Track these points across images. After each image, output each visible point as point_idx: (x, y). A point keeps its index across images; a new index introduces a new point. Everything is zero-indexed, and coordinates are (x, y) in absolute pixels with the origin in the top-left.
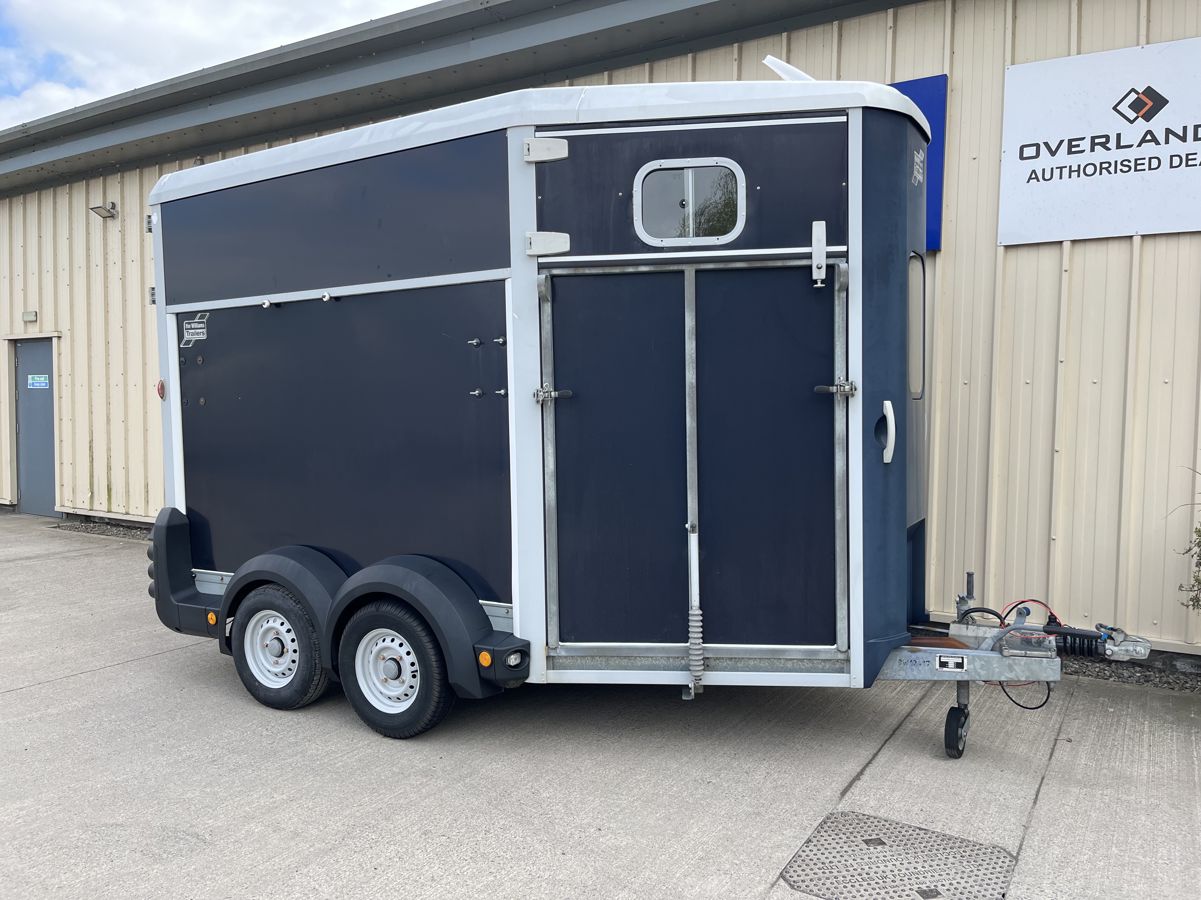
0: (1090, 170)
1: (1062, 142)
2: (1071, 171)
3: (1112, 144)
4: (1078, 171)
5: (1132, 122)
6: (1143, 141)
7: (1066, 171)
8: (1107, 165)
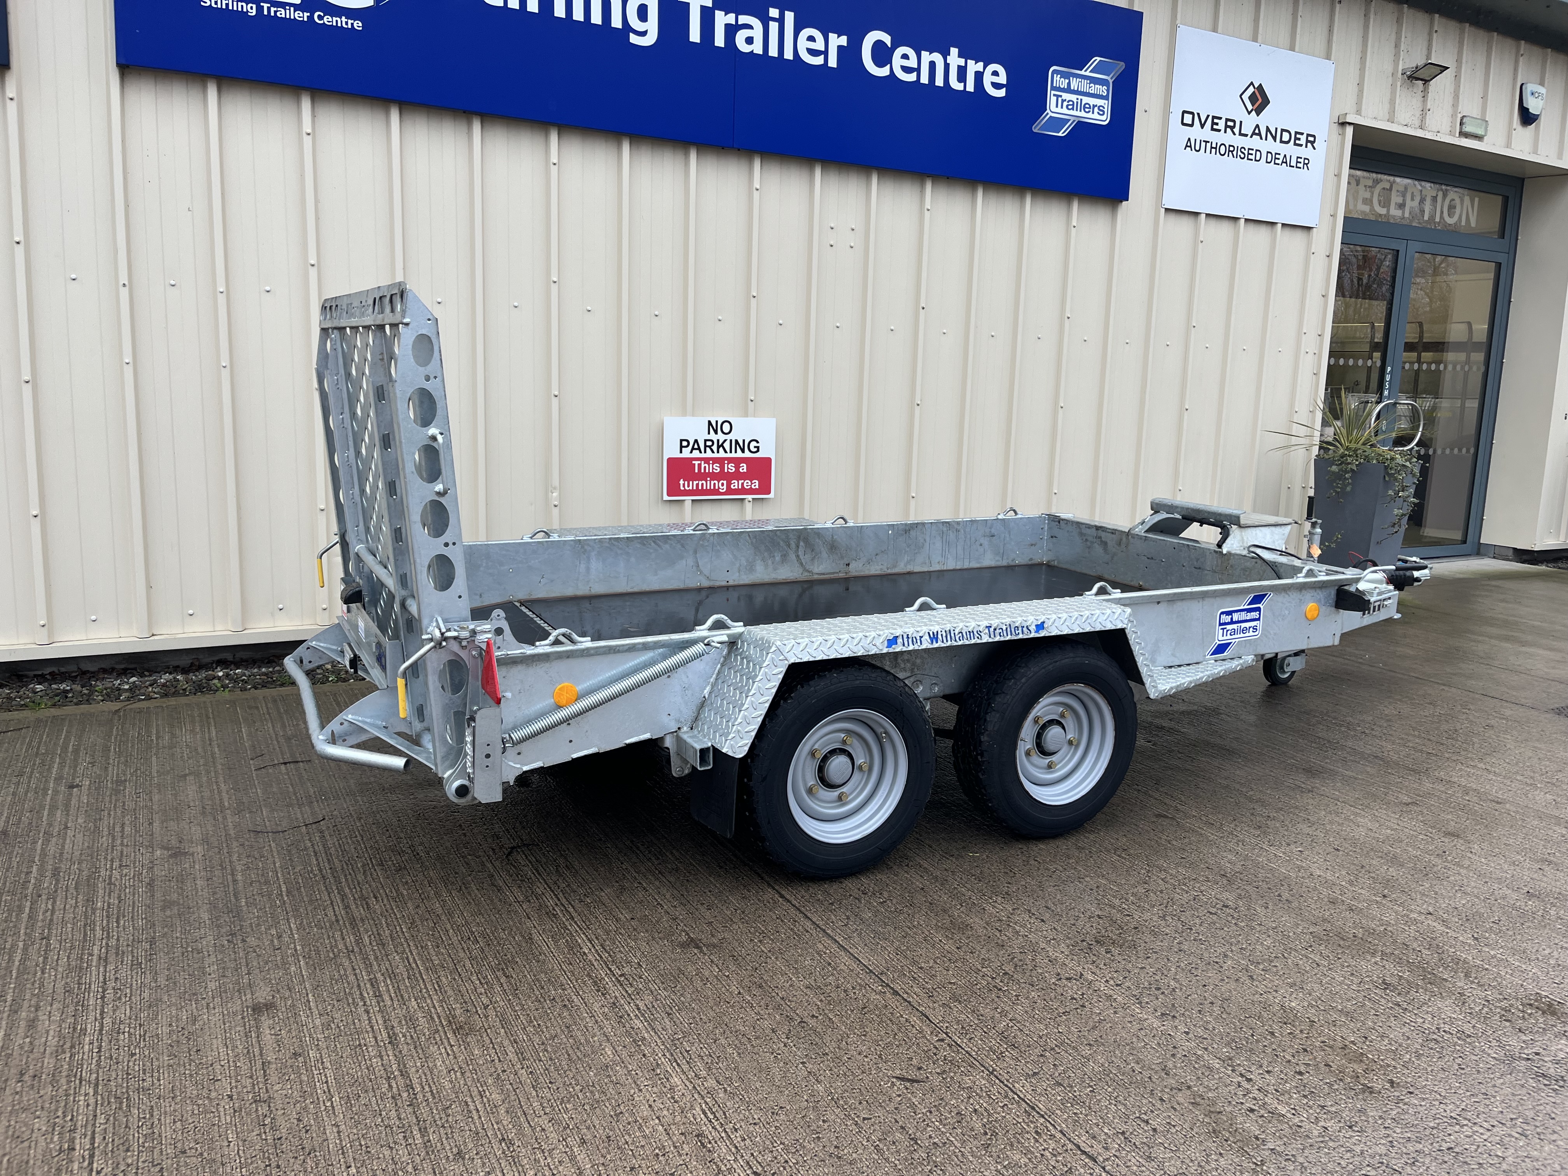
0: (1223, 149)
1: (1208, 116)
2: (1212, 148)
3: (1236, 130)
4: (1216, 148)
5: (1249, 113)
6: (1254, 133)
7: (1209, 145)
8: (1232, 149)
